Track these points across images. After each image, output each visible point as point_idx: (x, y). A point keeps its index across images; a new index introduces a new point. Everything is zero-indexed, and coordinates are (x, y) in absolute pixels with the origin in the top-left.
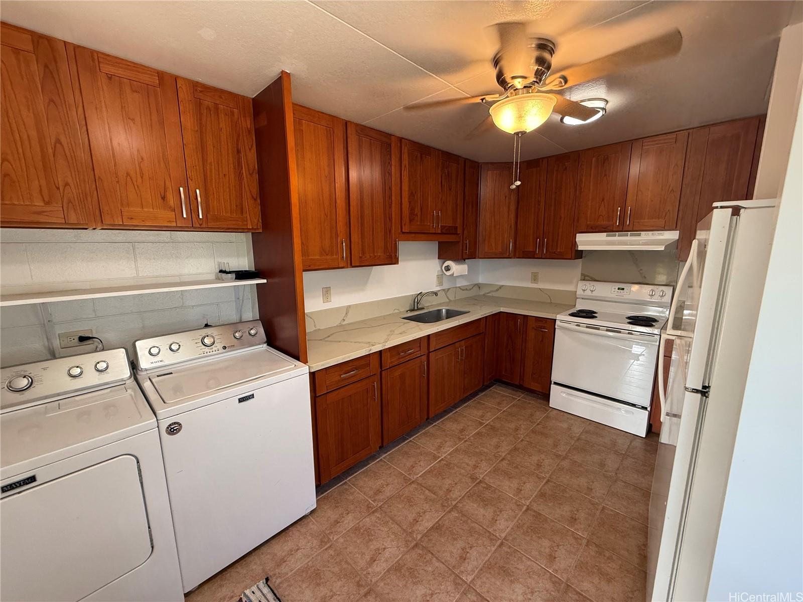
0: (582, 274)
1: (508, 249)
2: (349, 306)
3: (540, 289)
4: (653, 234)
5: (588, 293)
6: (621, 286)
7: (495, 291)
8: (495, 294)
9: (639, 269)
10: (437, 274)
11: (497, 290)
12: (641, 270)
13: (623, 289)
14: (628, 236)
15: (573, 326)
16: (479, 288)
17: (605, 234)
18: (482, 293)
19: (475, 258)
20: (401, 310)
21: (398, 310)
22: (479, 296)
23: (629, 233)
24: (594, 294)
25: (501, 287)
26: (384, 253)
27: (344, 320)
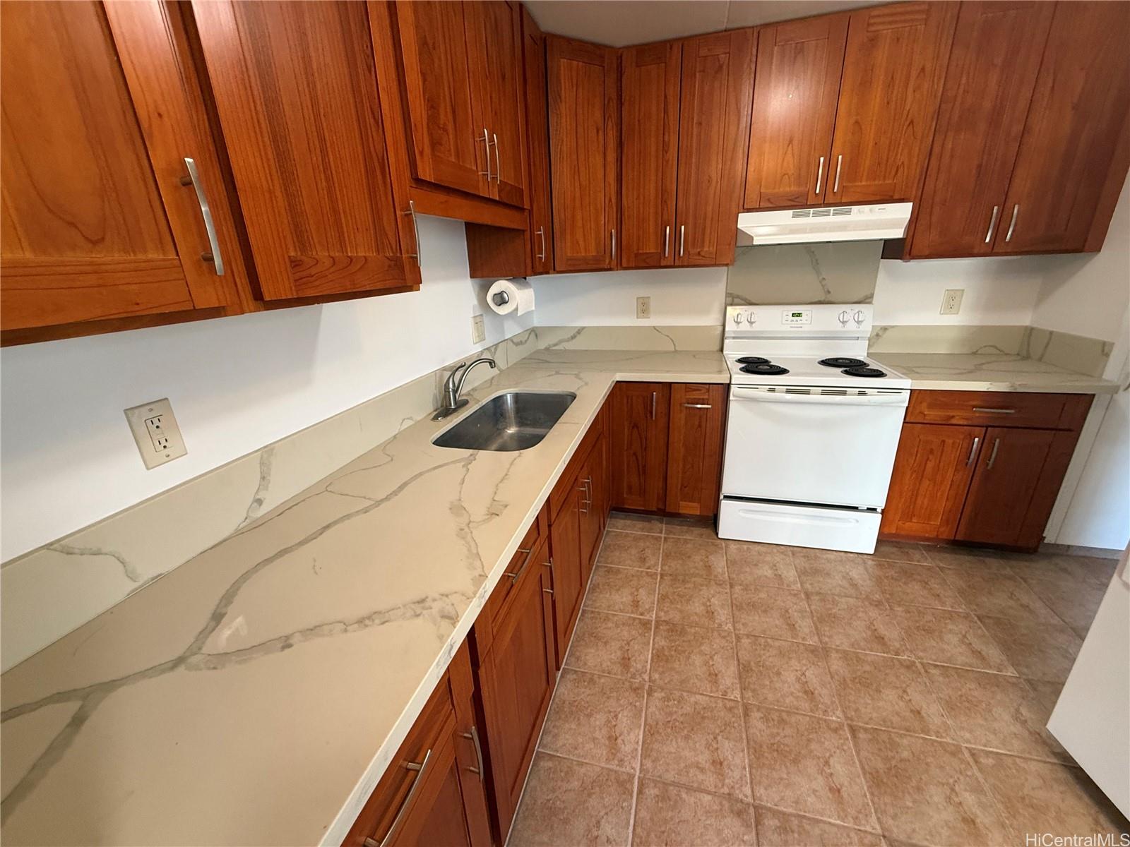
0: (728, 295)
1: (608, 251)
2: (268, 450)
3: (654, 327)
4: (871, 210)
5: (745, 327)
6: (797, 309)
7: (568, 340)
8: (570, 346)
9: (821, 278)
10: (473, 316)
11: (573, 337)
12: (824, 279)
13: (799, 315)
14: (829, 215)
15: (762, 393)
16: (536, 336)
17: (791, 212)
18: (542, 345)
19: (547, 273)
20: (419, 418)
21: (410, 418)
22: (538, 352)
23: (832, 209)
24: (756, 327)
25: (580, 331)
26: (378, 251)
27: (259, 502)
